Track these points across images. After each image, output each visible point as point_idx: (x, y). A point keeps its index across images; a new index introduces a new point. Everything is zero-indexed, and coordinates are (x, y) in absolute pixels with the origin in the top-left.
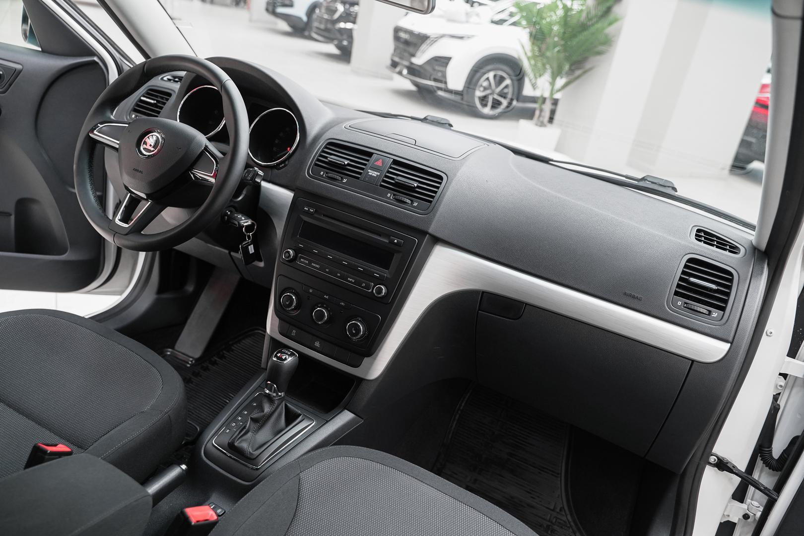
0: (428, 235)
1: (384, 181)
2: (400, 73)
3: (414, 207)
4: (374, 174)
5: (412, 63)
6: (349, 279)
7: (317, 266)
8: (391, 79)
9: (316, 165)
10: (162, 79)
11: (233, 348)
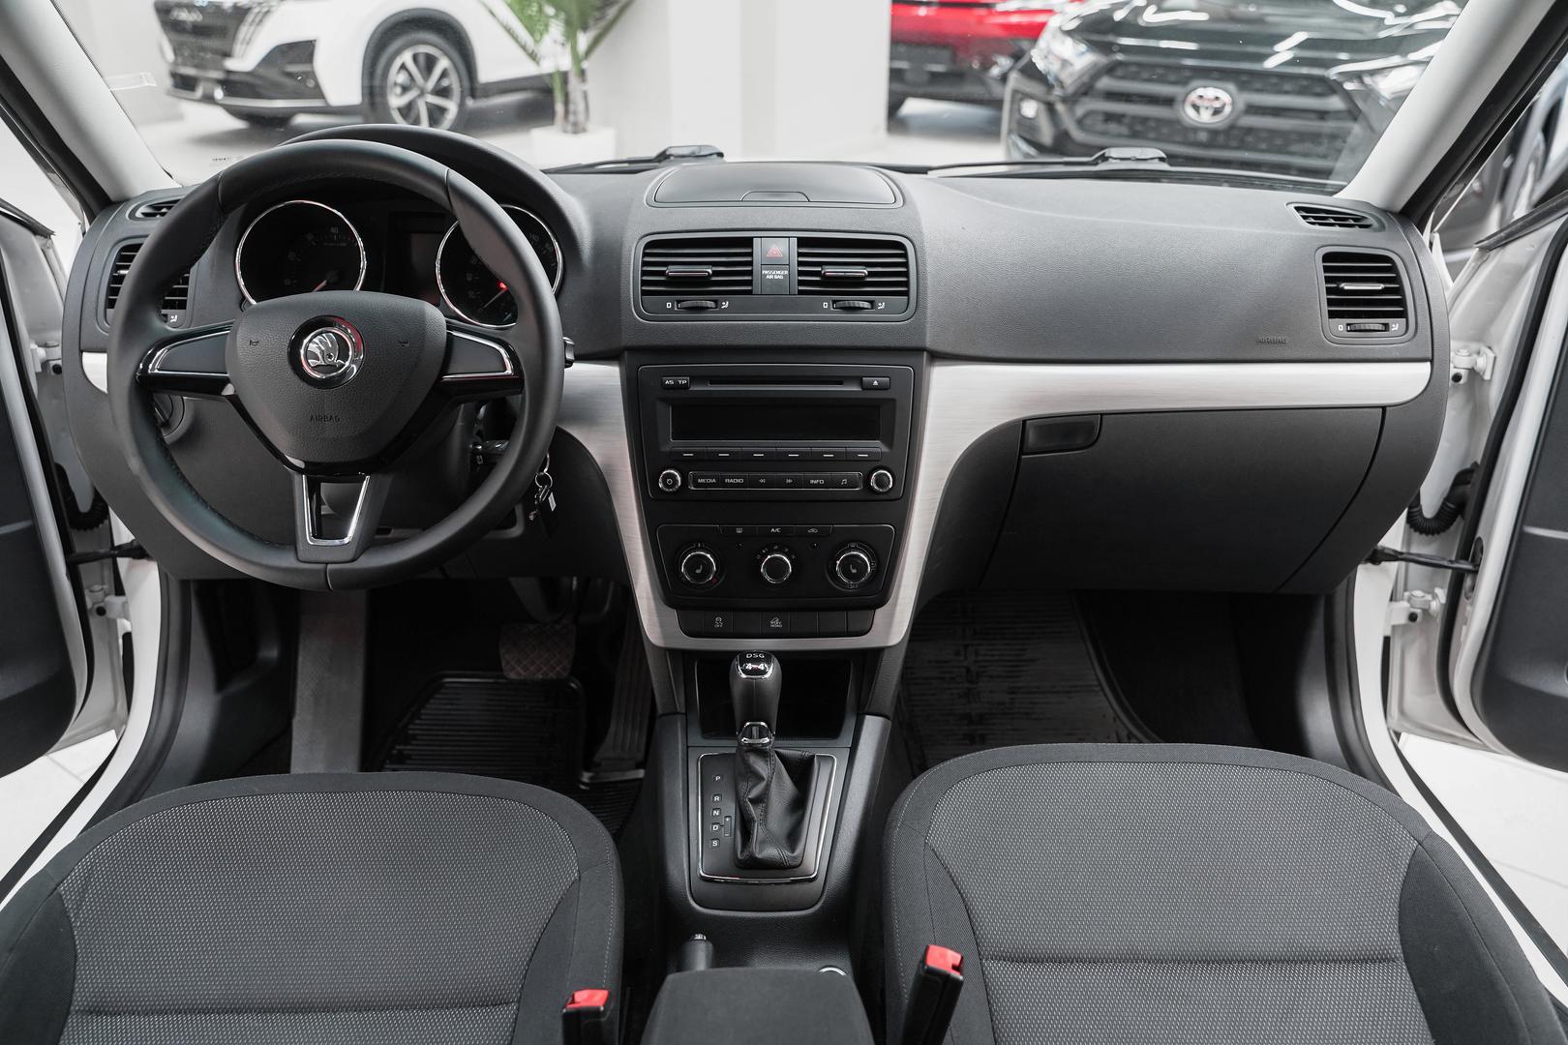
0: (925, 353)
1: (801, 283)
3: (881, 312)
4: (779, 275)
5: (229, 72)
6: (812, 481)
7: (738, 481)
9: (644, 293)
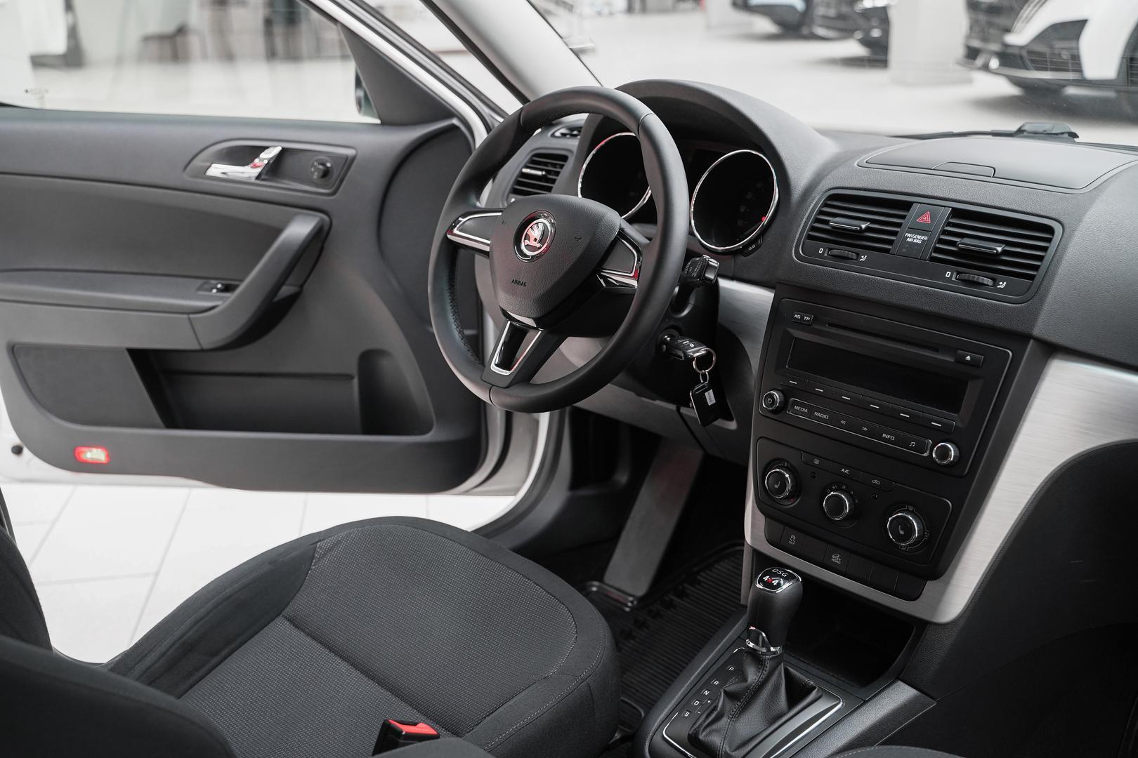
0: (1032, 341)
1: (937, 250)
2: (986, 68)
3: (1000, 291)
4: (917, 239)
5: (1006, 46)
6: (884, 435)
7: (824, 416)
8: (969, 81)
9: (810, 237)
10: (553, 135)
11: (699, 578)
